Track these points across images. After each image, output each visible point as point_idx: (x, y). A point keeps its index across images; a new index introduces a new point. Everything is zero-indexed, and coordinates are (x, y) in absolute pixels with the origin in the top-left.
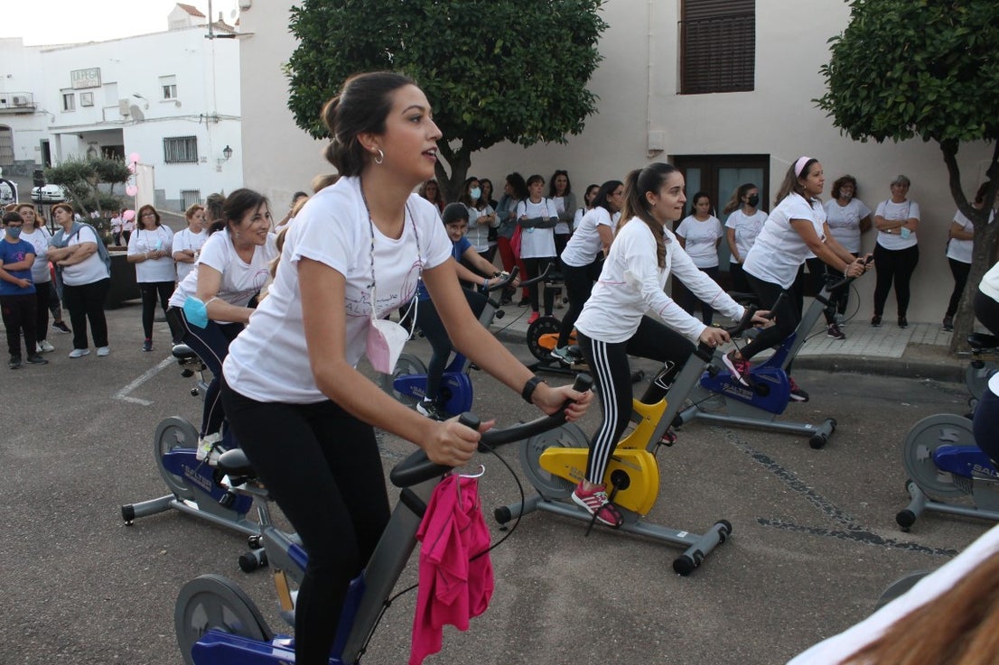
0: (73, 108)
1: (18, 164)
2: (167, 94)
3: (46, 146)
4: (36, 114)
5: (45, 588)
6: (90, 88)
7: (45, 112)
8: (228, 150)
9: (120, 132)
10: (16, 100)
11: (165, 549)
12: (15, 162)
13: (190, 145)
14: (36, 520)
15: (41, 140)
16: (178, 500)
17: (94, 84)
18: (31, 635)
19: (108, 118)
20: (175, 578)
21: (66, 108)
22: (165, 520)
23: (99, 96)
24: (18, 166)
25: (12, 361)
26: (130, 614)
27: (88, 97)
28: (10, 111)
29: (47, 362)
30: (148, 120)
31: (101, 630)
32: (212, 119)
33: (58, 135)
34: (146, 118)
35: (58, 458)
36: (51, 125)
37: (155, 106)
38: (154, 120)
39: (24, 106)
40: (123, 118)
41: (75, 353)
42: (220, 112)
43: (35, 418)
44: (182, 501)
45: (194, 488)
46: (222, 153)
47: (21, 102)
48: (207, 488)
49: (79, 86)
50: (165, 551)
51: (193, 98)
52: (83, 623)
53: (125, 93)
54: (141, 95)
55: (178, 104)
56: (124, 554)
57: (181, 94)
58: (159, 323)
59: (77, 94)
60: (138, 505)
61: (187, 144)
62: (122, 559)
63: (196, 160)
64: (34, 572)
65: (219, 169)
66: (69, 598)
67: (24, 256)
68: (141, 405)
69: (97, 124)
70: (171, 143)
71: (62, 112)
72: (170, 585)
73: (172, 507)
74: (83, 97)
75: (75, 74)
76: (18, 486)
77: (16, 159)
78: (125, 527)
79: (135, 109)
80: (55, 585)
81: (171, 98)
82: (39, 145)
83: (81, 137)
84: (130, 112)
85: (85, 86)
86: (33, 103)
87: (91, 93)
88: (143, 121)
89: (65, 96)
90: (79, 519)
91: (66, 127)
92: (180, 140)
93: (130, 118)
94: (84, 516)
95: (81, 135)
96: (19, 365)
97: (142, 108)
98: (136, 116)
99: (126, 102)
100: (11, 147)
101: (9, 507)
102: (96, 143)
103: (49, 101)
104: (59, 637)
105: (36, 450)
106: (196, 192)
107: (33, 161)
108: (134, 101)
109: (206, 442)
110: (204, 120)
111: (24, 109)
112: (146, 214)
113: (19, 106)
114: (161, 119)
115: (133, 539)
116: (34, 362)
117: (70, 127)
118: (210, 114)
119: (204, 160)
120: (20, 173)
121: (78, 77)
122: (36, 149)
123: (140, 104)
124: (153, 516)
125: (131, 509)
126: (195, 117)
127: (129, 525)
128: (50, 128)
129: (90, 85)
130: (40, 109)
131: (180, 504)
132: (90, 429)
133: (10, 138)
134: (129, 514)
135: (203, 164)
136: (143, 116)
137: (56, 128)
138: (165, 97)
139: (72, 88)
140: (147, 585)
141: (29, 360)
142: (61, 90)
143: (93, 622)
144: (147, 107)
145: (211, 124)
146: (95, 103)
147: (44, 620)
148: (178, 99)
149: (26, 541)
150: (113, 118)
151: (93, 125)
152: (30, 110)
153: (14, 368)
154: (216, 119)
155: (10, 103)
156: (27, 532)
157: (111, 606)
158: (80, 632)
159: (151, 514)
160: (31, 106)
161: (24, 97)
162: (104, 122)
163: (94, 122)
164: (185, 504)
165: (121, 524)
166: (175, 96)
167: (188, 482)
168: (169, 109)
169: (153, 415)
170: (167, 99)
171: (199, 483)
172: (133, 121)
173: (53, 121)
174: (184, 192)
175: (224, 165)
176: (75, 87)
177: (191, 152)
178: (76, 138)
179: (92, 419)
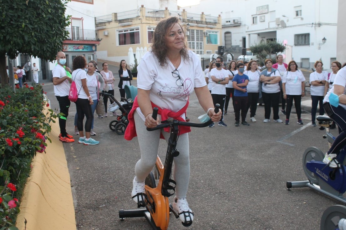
0: (256, 23)
1: (233, 47)
2: (297, 15)
3: (244, 39)
4: (241, 26)
5: (257, 206)
6: (264, 14)
7: (245, 25)
8: (324, 39)
9: (275, 32)
10: (234, 21)
11: (305, 202)
12: (232, 46)
13: (307, 37)
14: (251, 182)
15: (242, 37)
16: (311, 184)
17: (266, 12)
18: (254, 221)
19: (271, 27)
20: (310, 214)
21: (253, 23)
22: (304, 191)
23: (268, 17)
24: (233, 48)
25: (236, 123)
26: (292, 223)
27: (263, 18)
28: (232, 25)
29: (249, 125)
30: (288, 27)
31: (281, 225)
32: (318, 25)
33: (249, 35)
34: (287, 25)
35: (257, 161)
36: (247, 30)
37: (292, 20)
38: (291, 26)
39: (237, 23)
40: (277, 26)
41: (266, 121)
42: (322, 21)
43: (246, 145)
44: (312, 184)
45: (320, 179)
46: (321, 41)
47: (236, 21)
48: (326, 179)
49: (259, 13)
50: (305, 203)
51: (309, 16)
52: (274, 221)
53: (278, 15)
54: (286, 15)
55: (302, 19)
56: (288, 200)
57: (304, 15)
58: (293, 114)
59: (258, 17)
60: (294, 182)
61: (305, 37)
62: (287, 202)
63: (309, 44)
64: (253, 200)
65: (319, 48)
66: (267, 211)
67: (245, 81)
68: (289, 145)
69: (266, 29)
70: (298, 36)
71: (252, 25)
72: (308, 216)
73: (308, 186)
74: (261, 18)
75: (258, 8)
76: (243, 168)
77: (233, 45)
78: (287, 191)
79: (283, 22)
80: (261, 206)
81: (299, 16)
82: (241, 39)
83: (259, 35)
84: (280, 23)
85: (262, 13)
86: (240, 22)
87: (264, 16)
88: (286, 27)
89: (253, 18)
90: (268, 184)
91: (253, 31)
92: (302, 35)
93: (280, 26)
94: (270, 184)
95: (259, 34)
96: (238, 125)
97: (285, 22)
98: (283, 25)
99: (279, 19)
100: (231, 40)
101: (241, 175)
102: (265, 37)
103: (247, 20)
104: (265, 224)
105: (249, 157)
106: (308, 59)
107: (239, 46)
108: (283, 19)
109: (330, 156)
110: (314, 25)
111: (237, 25)
112: (292, 65)
113: (235, 23)
114: (294, 26)
115: (291, 196)
116: (244, 125)
117: (255, 31)
118: (317, 22)
119: (313, 44)
120: (233, 51)
121: (259, 10)
122: (240, 41)
123: (285, 19)
124: (299, 188)
125: (291, 183)
126: (310, 24)
127: (289, 190)
128: (247, 32)
129: (264, 13)
130: (243, 24)
131: (311, 185)
132: (269, 152)
133: (231, 36)
134: (289, 185)
135: (312, 46)
136: (286, 25)
137: (249, 32)
138: (296, 16)
139: (256, 15)
140: (298, 214)
141: (242, 123)
142: (252, 15)
143: (277, 222)
144: (288, 21)
145: (318, 28)
146: (266, 20)
147: (259, 217)
148: (302, 16)
149: (249, 188)
150: (273, 26)
151: (264, 30)
152: (239, 25)
153: (236, 126)
154: (320, 25)
155: (232, 22)
156: (249, 185)
157: (284, 218)
158: (273, 224)
159: (299, 187)
160: (239, 23)
161: (237, 19)
162: (269, 28)
163: (264, 29)
164: (313, 185)
165: (286, 189)
166: (301, 15)
167: (317, 175)
168: (298, 21)
169: (295, 150)
170: (297, 17)
171: (322, 177)
172: (281, 27)
173: (248, 28)
174: (303, 59)
175: (322, 47)
176: (258, 14)
177: (307, 41)
178: (256, 35)
179: (269, 148)
